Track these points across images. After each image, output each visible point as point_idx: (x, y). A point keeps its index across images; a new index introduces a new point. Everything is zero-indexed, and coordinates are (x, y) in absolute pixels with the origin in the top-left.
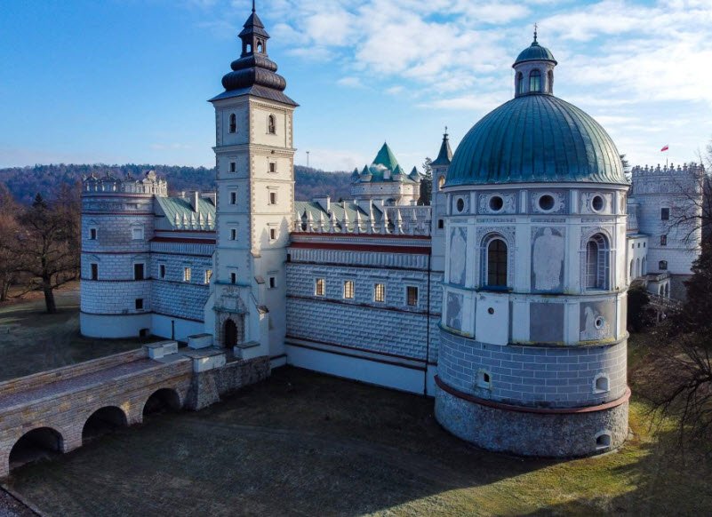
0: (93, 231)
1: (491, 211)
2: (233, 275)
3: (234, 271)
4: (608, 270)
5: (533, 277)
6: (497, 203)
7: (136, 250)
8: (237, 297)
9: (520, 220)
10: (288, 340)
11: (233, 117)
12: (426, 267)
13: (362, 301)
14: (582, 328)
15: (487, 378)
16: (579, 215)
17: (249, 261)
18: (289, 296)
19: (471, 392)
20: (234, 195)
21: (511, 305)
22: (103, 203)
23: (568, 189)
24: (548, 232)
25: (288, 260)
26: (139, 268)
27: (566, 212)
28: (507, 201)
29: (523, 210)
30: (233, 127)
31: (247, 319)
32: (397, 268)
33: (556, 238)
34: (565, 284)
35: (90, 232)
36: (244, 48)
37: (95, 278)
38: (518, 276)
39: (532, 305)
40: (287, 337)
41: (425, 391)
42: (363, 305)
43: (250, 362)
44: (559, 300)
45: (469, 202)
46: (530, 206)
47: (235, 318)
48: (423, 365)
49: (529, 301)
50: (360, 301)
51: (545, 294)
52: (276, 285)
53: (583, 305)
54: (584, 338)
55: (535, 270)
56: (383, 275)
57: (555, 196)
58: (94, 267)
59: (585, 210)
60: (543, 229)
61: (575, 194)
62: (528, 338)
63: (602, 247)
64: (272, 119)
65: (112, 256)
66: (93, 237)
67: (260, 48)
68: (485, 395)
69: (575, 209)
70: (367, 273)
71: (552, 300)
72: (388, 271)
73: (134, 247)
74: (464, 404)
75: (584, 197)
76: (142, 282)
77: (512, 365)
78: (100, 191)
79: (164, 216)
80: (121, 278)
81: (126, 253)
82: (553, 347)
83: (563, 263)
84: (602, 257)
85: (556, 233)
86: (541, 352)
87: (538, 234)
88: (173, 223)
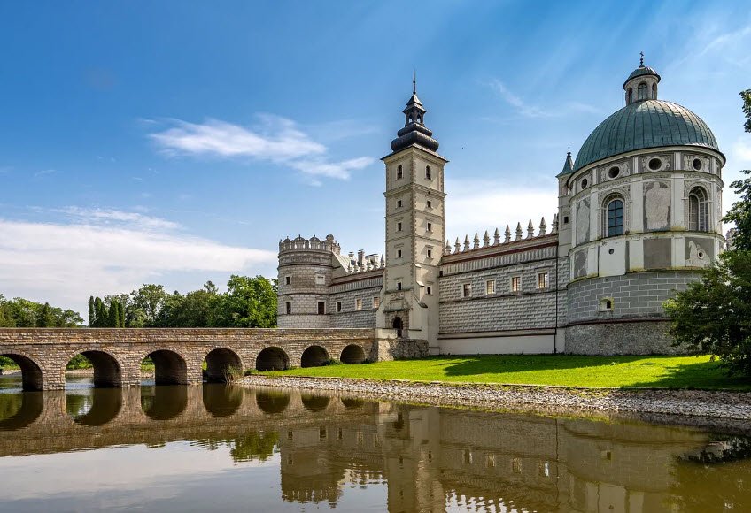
0: (288, 278)
1: (610, 179)
2: (400, 284)
3: (401, 281)
4: (707, 217)
5: (645, 220)
6: (614, 172)
7: (319, 292)
8: (403, 298)
9: (634, 179)
10: (441, 336)
11: (400, 168)
12: (555, 256)
13: (502, 293)
14: (687, 257)
15: (609, 305)
16: (682, 171)
17: (412, 271)
18: (441, 303)
19: (596, 317)
20: (400, 224)
21: (627, 243)
22: (296, 257)
23: (672, 152)
24: (656, 185)
25: (441, 275)
26: (321, 305)
27: (671, 170)
28: (623, 168)
29: (636, 171)
30: (400, 175)
31: (410, 313)
32: (531, 262)
33: (663, 189)
34: (672, 223)
35: (285, 279)
36: (407, 121)
37: (289, 312)
38: (634, 221)
39: (645, 242)
40: (440, 334)
41: (555, 350)
42: (503, 296)
43: (414, 341)
44: (668, 236)
45: (592, 178)
46: (642, 168)
47: (401, 315)
48: (553, 331)
49: (642, 238)
50: (499, 294)
51: (655, 232)
52: (431, 293)
53: (687, 240)
54: (689, 265)
55: (647, 216)
56: (519, 269)
57: (662, 159)
58: (289, 305)
59: (686, 168)
60: (653, 183)
61: (678, 156)
62: (642, 267)
63: (702, 200)
64: (428, 168)
65: (302, 296)
66: (288, 283)
67: (419, 120)
68: (608, 316)
69: (678, 167)
70: (506, 271)
71: (661, 236)
72: (522, 265)
73: (318, 290)
74: (590, 328)
75: (686, 159)
76: (324, 316)
77: (630, 288)
78: (293, 249)
79: (340, 266)
80: (308, 312)
81: (312, 294)
82: (662, 271)
83: (669, 208)
84: (702, 208)
85: (663, 185)
86: (654, 275)
87: (649, 187)
88: (347, 271)
